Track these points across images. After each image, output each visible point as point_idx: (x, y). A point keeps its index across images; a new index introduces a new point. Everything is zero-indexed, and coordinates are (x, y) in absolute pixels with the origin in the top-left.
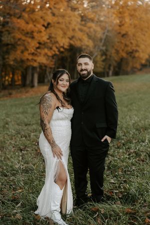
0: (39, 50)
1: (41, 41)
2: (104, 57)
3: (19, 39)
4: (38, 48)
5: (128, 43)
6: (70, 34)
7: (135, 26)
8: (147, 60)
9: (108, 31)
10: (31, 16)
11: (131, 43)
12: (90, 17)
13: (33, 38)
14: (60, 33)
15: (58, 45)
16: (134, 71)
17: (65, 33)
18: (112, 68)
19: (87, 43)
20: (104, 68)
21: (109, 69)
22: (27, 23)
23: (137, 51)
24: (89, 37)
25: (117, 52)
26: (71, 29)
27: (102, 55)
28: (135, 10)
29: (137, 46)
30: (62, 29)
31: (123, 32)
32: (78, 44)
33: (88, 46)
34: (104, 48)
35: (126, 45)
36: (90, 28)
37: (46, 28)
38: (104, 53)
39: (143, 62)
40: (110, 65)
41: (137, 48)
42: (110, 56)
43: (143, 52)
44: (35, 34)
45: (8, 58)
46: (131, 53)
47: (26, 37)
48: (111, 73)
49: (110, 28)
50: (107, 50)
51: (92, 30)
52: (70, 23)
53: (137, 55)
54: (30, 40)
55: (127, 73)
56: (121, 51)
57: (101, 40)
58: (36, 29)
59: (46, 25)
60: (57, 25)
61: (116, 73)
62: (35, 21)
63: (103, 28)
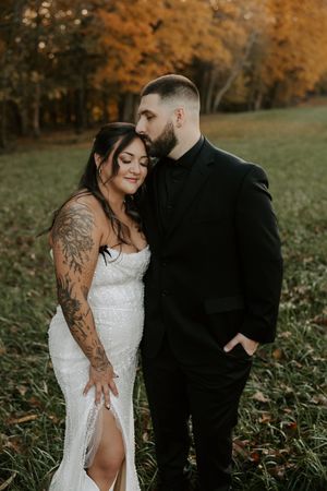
0: (142, 66)
1: (147, 51)
2: (248, 79)
3: (111, 48)
4: (142, 62)
5: (288, 56)
6: (194, 39)
7: (301, 28)
8: (317, 85)
9: (257, 36)
10: (132, 8)
11: (293, 56)
12: (227, 11)
13: (133, 45)
14: (178, 37)
15: (174, 59)
16: (294, 102)
17: (186, 39)
18: (260, 97)
19: (221, 55)
20: (248, 98)
21: (256, 97)
22: (124, 19)
23: (301, 69)
24: (226, 44)
25: (270, 70)
26: (196, 30)
27: (245, 76)
29: (303, 60)
30: (181, 31)
31: (281, 38)
32: (206, 56)
33: (222, 60)
34: (248, 64)
35: (285, 60)
36: (226, 29)
37: (155, 28)
38: (249, 73)
39: (311, 87)
40: (257, 93)
41: (303, 65)
42: (259, 78)
43: (311, 71)
44: (137, 40)
45: (92, 79)
46: (292, 73)
47: (123, 44)
48: (258, 104)
49: (259, 31)
50: (253, 67)
51: (230, 33)
52: (194, 21)
54: (127, 48)
55: (283, 106)
56: (275, 70)
57: (244, 49)
58: (139, 31)
59: (155, 23)
60: (172, 24)
61: (267, 106)
62: (137, 17)
63: (249, 31)
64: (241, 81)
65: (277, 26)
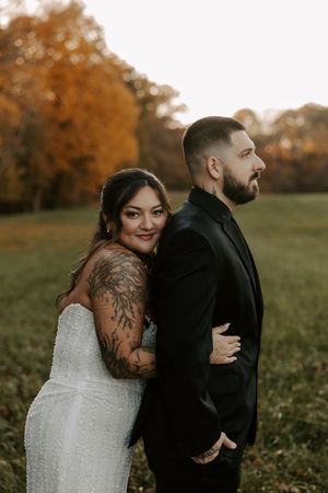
2: (22, 171)
5: (73, 141)
7: (87, 107)
9: (32, 115)
11: (80, 142)
20: (23, 195)
21: (33, 193)
27: (18, 166)
28: (87, 73)
29: (94, 147)
31: (63, 117)
34: (22, 151)
35: (69, 147)
38: (23, 162)
40: (35, 188)
41: (93, 153)
42: (36, 169)
43: (104, 160)
46: (81, 163)
48: (37, 203)
50: (29, 154)
53: (91, 166)
55: (68, 205)
56: (58, 159)
57: (16, 132)
61: (50, 203)
63: (23, 107)
64: (13, 173)
65: (57, 104)
